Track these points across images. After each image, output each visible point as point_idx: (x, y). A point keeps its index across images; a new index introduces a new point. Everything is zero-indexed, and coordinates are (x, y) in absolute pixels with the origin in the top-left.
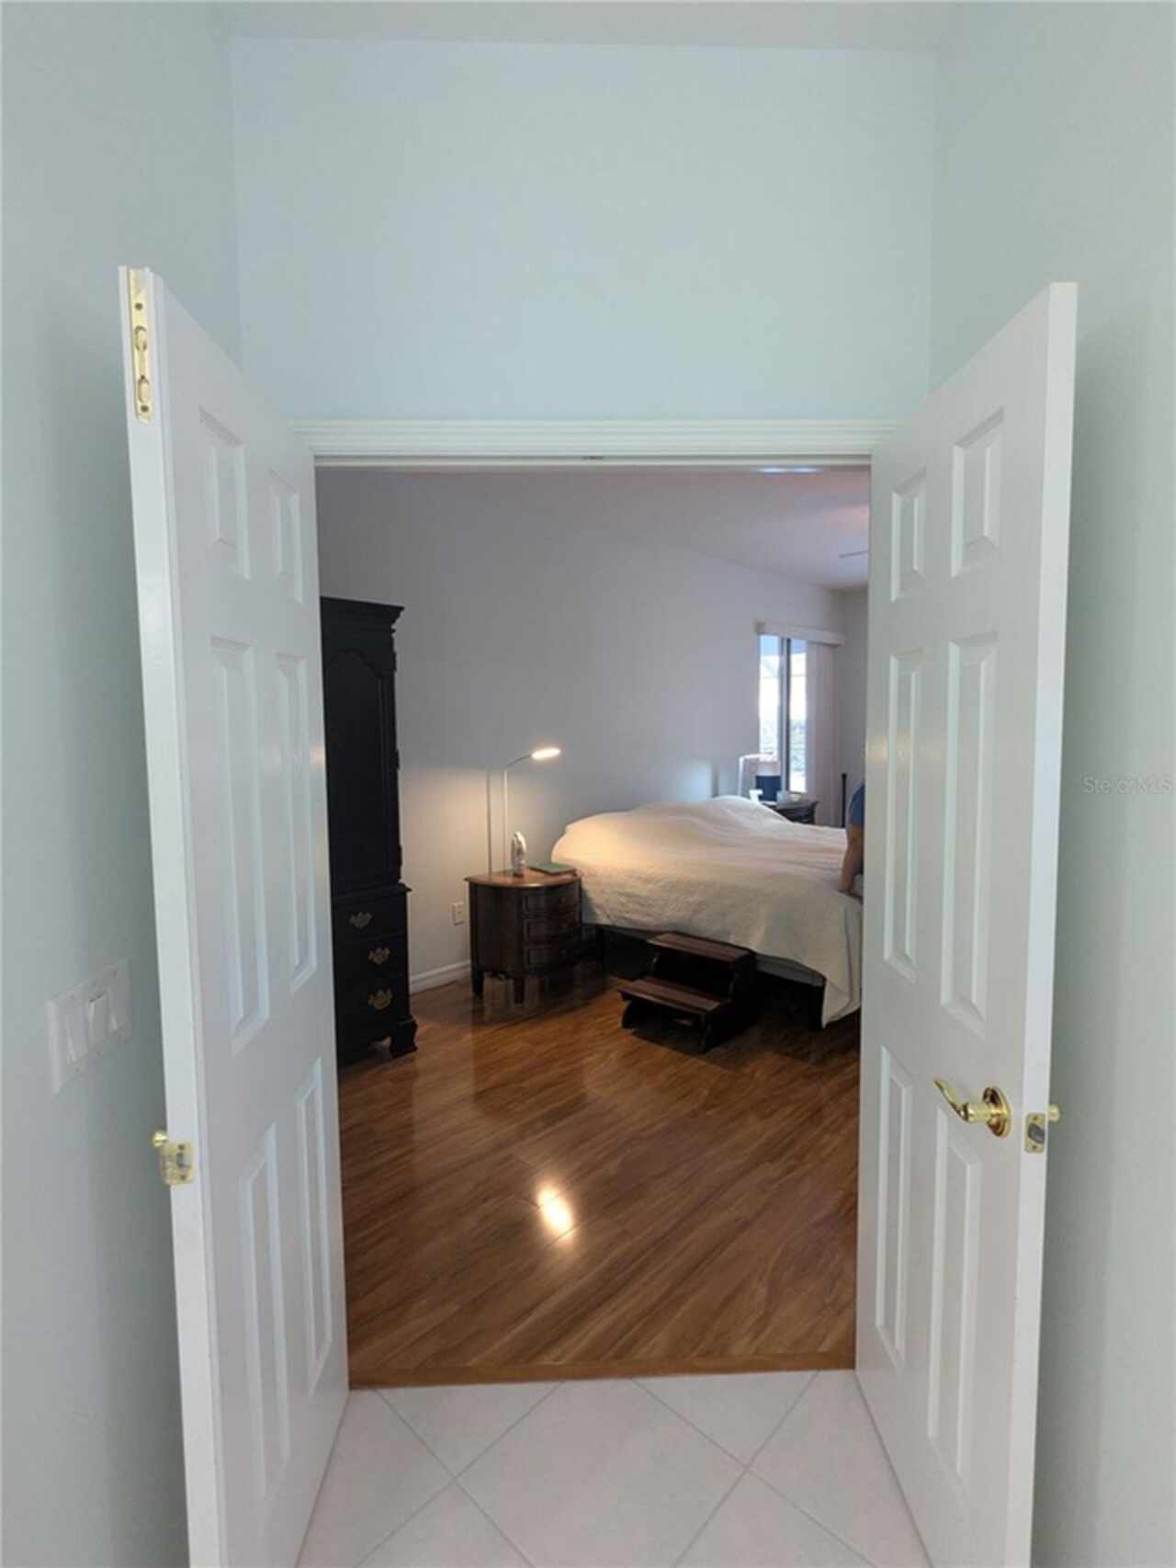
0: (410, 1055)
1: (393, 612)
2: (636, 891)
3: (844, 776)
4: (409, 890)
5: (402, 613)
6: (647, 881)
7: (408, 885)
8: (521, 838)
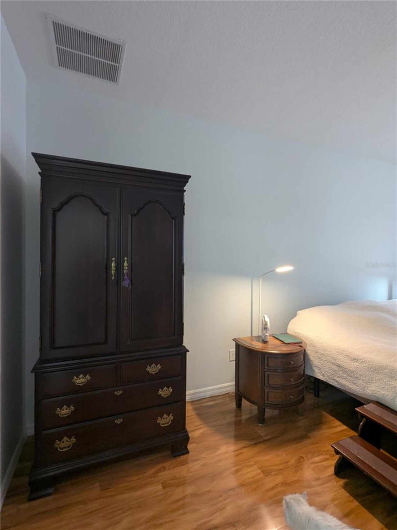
0: (183, 458)
1: (185, 179)
2: (345, 365)
4: (188, 351)
5: (190, 180)
6: (354, 360)
7: (187, 347)
8: (267, 319)
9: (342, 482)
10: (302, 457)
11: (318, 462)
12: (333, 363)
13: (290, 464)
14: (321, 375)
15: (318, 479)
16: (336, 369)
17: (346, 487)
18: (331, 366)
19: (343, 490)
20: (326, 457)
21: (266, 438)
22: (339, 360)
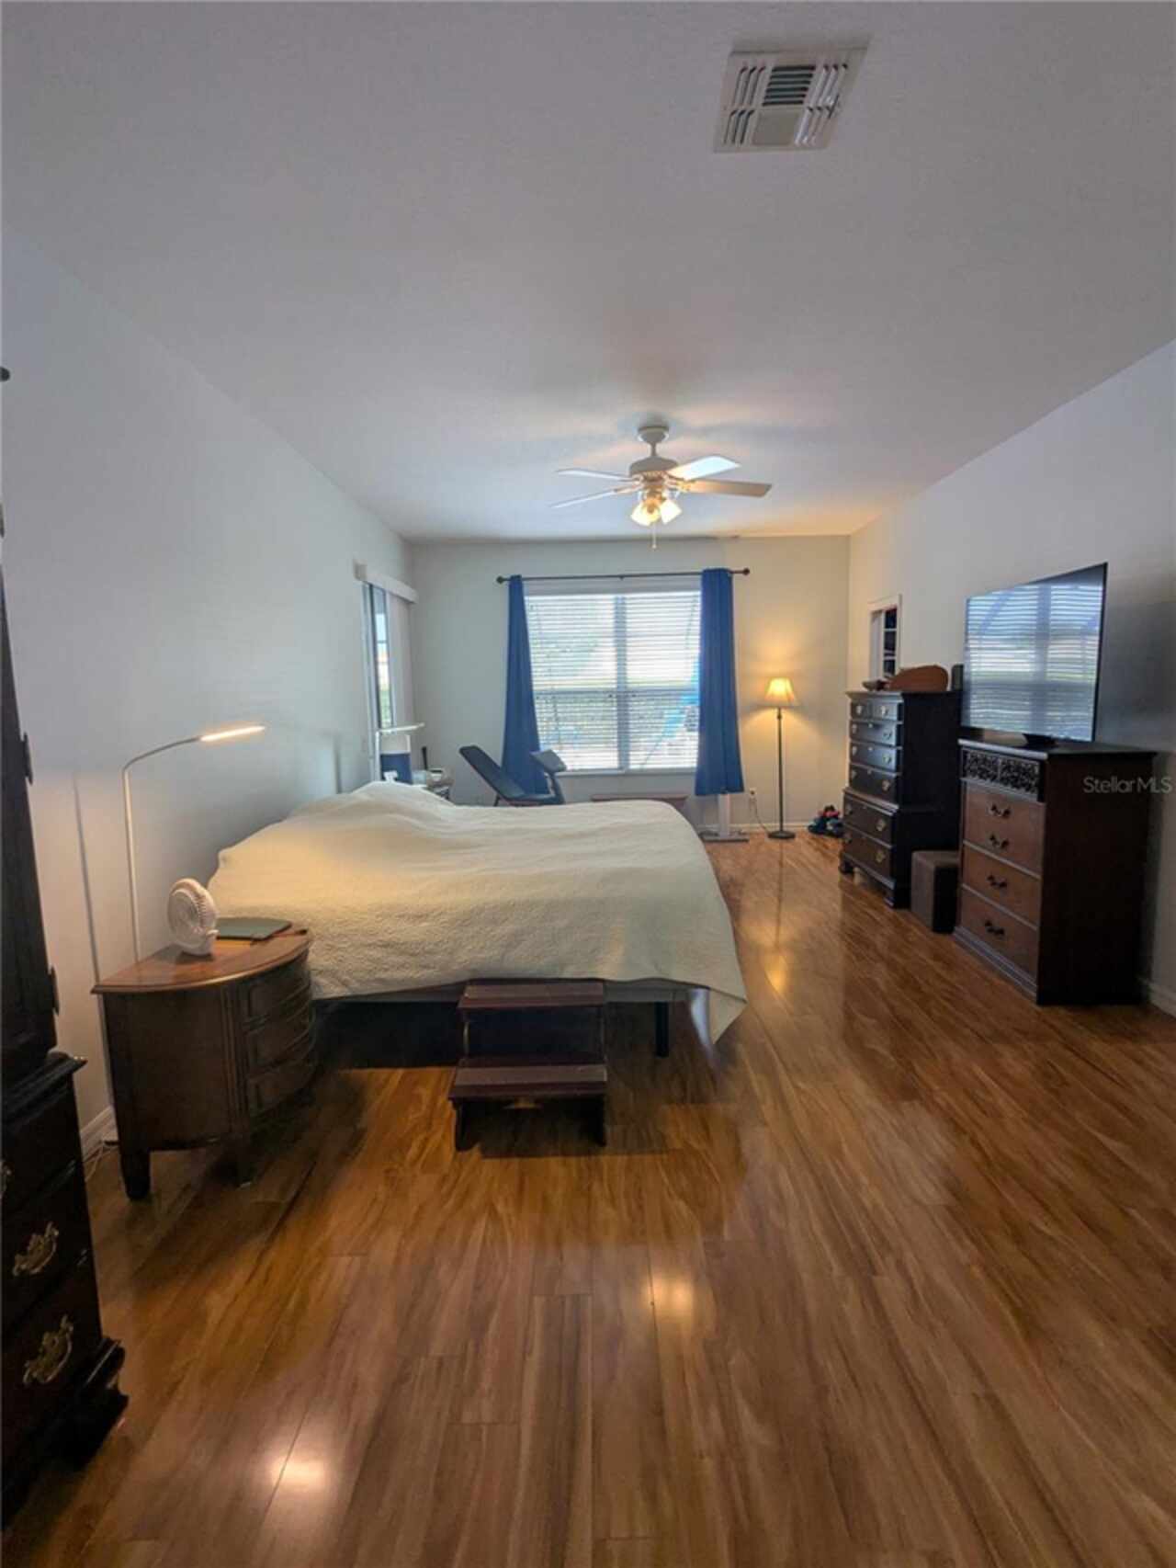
2: (400, 937)
3: (424, 750)
6: (420, 917)
9: (475, 1153)
10: (387, 1171)
11: (419, 1156)
12: (370, 945)
13: (381, 1197)
14: (337, 986)
15: (444, 1179)
16: (379, 955)
17: (486, 1153)
18: (366, 952)
19: (488, 1161)
20: (421, 1137)
21: (289, 1198)
22: (386, 931)
